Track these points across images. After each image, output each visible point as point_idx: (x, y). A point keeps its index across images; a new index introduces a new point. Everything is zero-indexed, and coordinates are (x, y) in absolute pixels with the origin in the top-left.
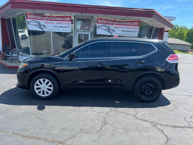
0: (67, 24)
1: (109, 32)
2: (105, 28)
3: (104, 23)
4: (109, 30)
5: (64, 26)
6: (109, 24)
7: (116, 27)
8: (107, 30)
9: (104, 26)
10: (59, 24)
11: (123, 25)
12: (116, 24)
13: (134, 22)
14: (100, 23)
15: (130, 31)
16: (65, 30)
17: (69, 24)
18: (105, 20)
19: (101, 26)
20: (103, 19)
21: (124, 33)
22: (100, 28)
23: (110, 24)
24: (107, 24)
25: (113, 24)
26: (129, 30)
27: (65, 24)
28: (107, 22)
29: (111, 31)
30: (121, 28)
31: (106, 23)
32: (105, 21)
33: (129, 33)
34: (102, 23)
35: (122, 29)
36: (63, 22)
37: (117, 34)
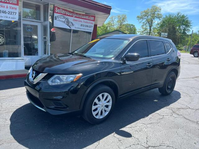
0: (13, 8)
1: (68, 25)
2: (64, 20)
3: (62, 14)
4: (68, 23)
5: (7, 10)
7: (75, 20)
8: (66, 23)
9: (62, 17)
11: (81, 18)
12: (75, 17)
13: (91, 16)
14: (58, 13)
15: (87, 26)
16: (9, 18)
17: (16, 9)
18: (63, 9)
19: (59, 17)
21: (82, 27)
22: (57, 19)
23: (70, 16)
25: (72, 16)
26: (87, 24)
27: (9, 8)
28: (66, 13)
29: (70, 24)
30: (80, 21)
31: (64, 14)
32: (63, 11)
33: (87, 28)
34: (60, 13)
35: (81, 23)
36: (6, 5)
37: (75, 28)
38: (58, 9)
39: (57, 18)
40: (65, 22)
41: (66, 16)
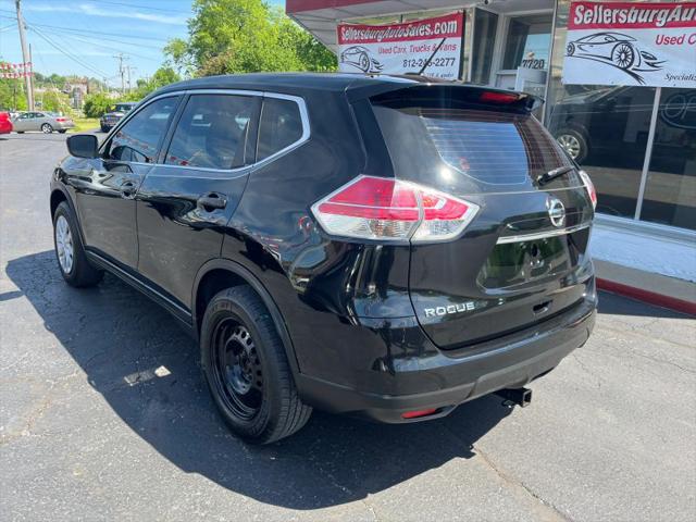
1: (625, 69)
2: (606, 50)
3: (603, 26)
4: (626, 58)
6: (627, 25)
7: (668, 41)
8: (615, 62)
9: (601, 39)
10: (419, 50)
12: (667, 25)
14: (583, 26)
17: (454, 47)
18: (606, 6)
19: (586, 41)
20: (599, 4)
22: (577, 51)
23: (637, 25)
24: (618, 25)
25: (652, 25)
28: (617, 17)
29: (636, 63)
31: (612, 25)
32: (608, 12)
34: (591, 26)
37: (669, 77)
38: (583, 12)
39: (577, 49)
40: (611, 59)
41: (617, 31)
